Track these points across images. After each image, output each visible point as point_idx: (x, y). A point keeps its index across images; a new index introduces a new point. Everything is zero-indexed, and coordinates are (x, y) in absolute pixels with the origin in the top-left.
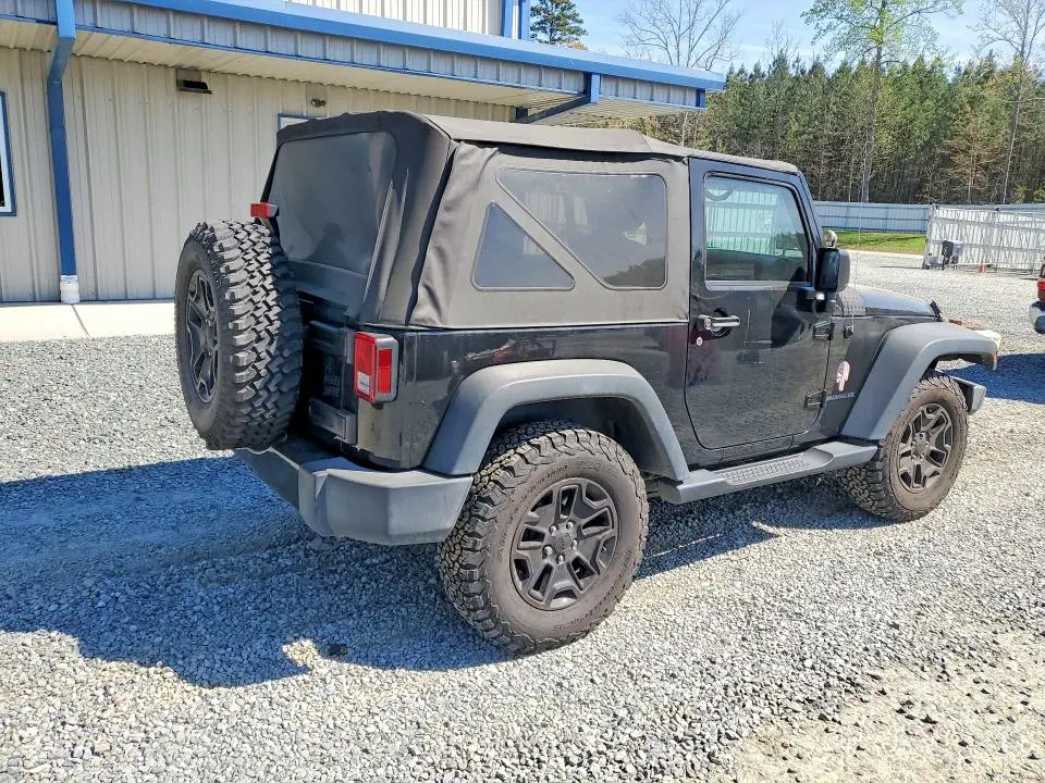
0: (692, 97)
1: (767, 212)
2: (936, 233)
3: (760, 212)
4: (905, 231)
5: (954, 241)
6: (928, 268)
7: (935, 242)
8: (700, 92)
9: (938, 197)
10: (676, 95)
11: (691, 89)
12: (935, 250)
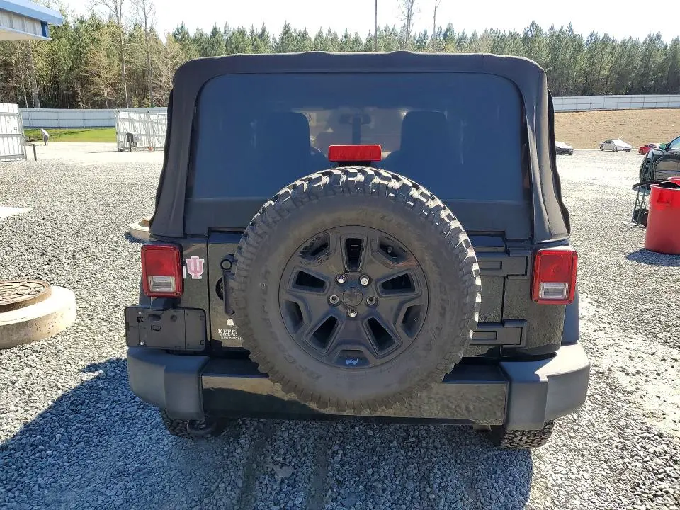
0: (39, 28)
1: (12, 117)
2: (123, 128)
3: (7, 118)
4: (70, 127)
5: (133, 133)
6: (121, 151)
7: (122, 134)
8: (44, 24)
9: (87, 104)
10: (28, 25)
11: (37, 20)
12: (123, 138)
